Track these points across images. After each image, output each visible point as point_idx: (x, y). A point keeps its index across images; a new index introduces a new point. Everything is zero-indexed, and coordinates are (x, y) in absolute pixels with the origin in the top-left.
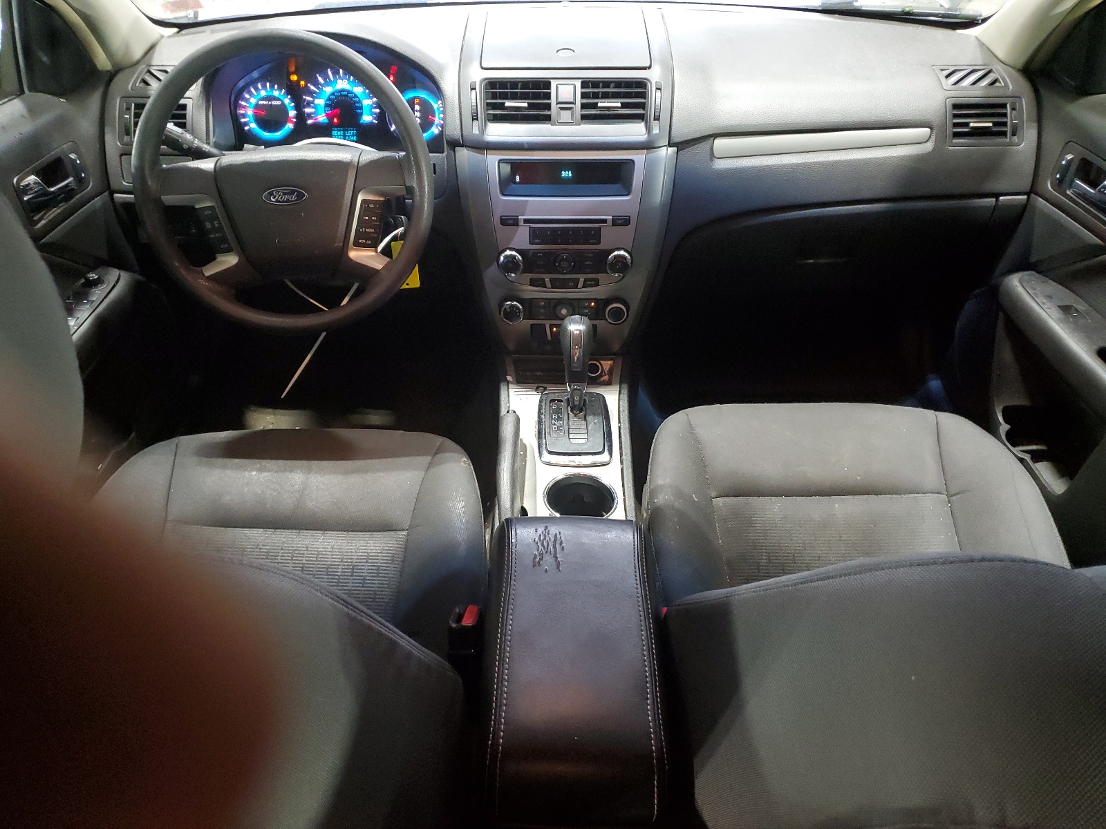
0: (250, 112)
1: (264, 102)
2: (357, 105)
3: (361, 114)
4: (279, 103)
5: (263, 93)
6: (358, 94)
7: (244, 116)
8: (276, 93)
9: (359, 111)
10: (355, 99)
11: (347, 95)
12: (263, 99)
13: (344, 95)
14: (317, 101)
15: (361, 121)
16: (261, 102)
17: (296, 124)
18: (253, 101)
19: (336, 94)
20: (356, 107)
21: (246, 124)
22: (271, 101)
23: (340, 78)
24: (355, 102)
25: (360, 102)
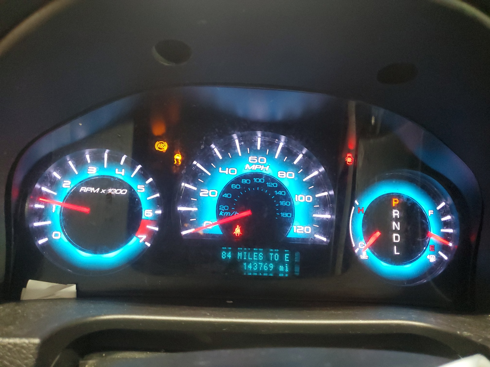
0: (56, 209)
1: (92, 190)
2: (282, 203)
3: (287, 223)
4: (123, 192)
5: (93, 171)
6: (286, 184)
7: (40, 215)
8: (120, 173)
9: (285, 215)
10: (280, 193)
11: (265, 184)
12: (89, 182)
13: (259, 185)
14: (204, 193)
15: (288, 236)
16: (85, 189)
17: (153, 237)
18: (67, 185)
19: (245, 181)
20: (280, 207)
21: (42, 232)
22: (106, 188)
23: (255, 152)
24: (279, 198)
25: (287, 197)
